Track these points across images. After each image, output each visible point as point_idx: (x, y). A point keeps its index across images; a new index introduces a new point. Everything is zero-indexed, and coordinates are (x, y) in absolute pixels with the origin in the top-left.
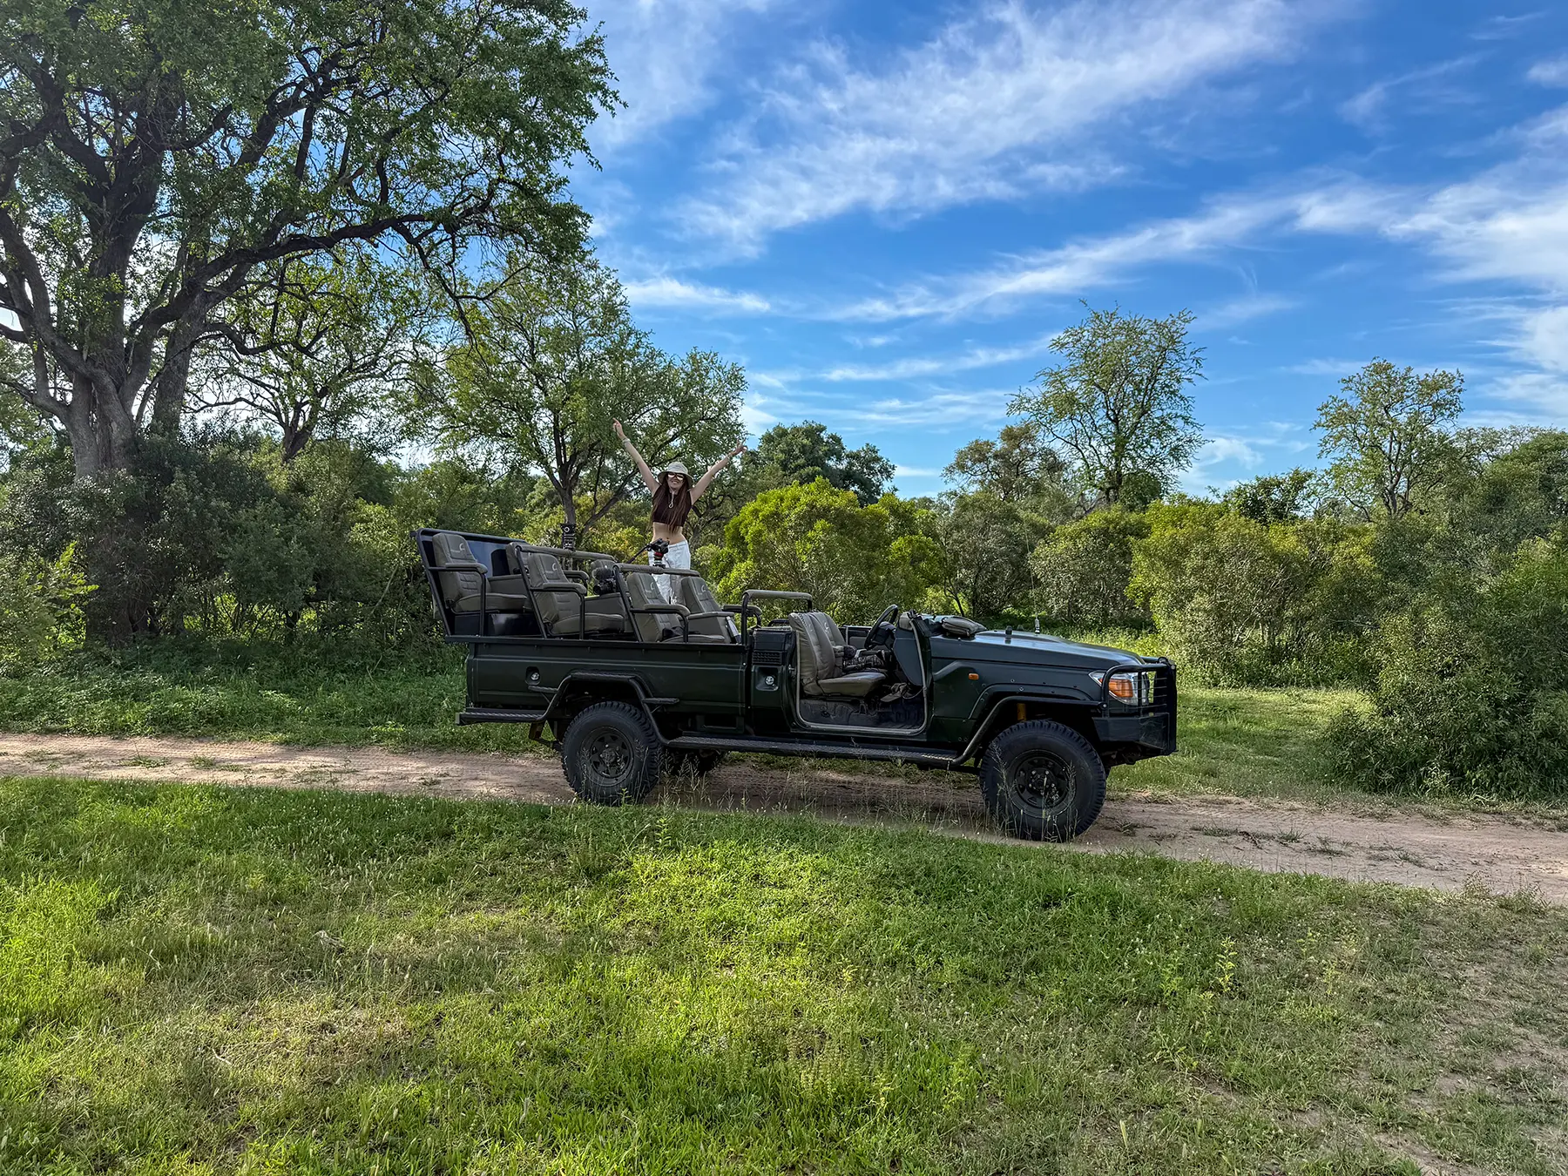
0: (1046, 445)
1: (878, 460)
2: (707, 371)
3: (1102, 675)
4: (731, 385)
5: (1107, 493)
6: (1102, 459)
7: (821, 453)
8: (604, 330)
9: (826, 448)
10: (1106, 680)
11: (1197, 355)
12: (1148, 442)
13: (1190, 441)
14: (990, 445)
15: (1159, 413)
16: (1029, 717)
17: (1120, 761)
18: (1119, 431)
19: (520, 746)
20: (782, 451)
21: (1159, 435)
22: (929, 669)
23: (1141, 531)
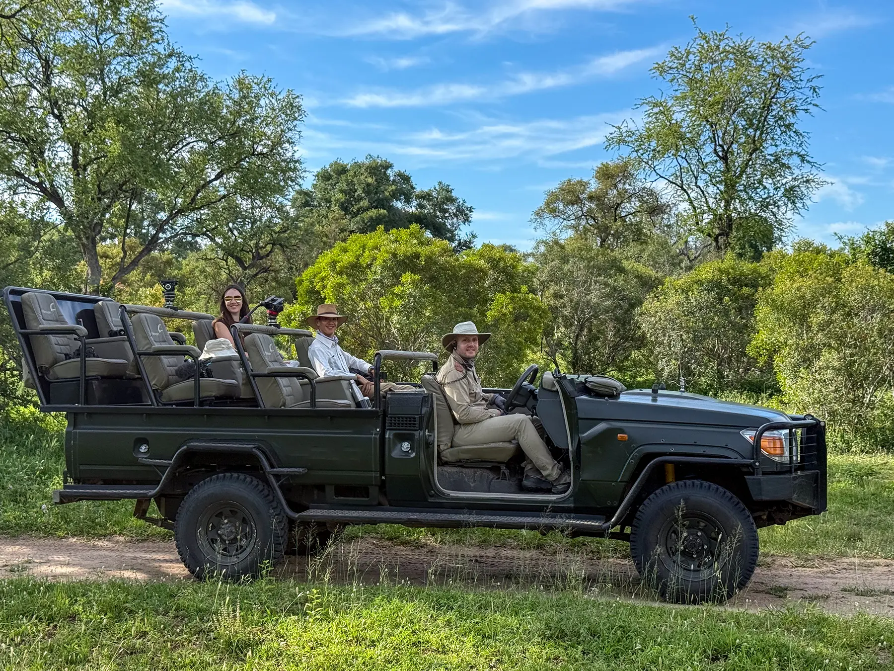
0: (648, 185)
1: (452, 200)
2: (257, 97)
3: (753, 433)
4: (287, 115)
5: (716, 240)
6: (711, 201)
7: (387, 194)
8: (135, 48)
9: (394, 187)
10: (758, 439)
11: (813, 84)
12: (760, 182)
13: (807, 181)
14: (583, 185)
15: (772, 150)
16: (678, 478)
17: (771, 521)
18: (728, 169)
19: (107, 528)
20: (342, 191)
21: (772, 175)
22: (575, 429)
23: (758, 282)
